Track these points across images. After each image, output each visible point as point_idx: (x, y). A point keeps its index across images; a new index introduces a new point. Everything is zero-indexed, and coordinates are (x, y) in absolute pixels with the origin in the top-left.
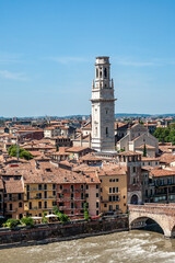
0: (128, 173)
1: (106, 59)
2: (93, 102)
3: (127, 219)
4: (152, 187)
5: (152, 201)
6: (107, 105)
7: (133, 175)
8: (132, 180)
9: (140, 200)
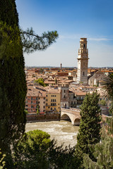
0: (61, 93)
1: (85, 39)
2: (79, 59)
3: (60, 115)
4: (75, 100)
5: (75, 107)
6: (84, 61)
7: (64, 94)
8: (63, 96)
9: (67, 106)
